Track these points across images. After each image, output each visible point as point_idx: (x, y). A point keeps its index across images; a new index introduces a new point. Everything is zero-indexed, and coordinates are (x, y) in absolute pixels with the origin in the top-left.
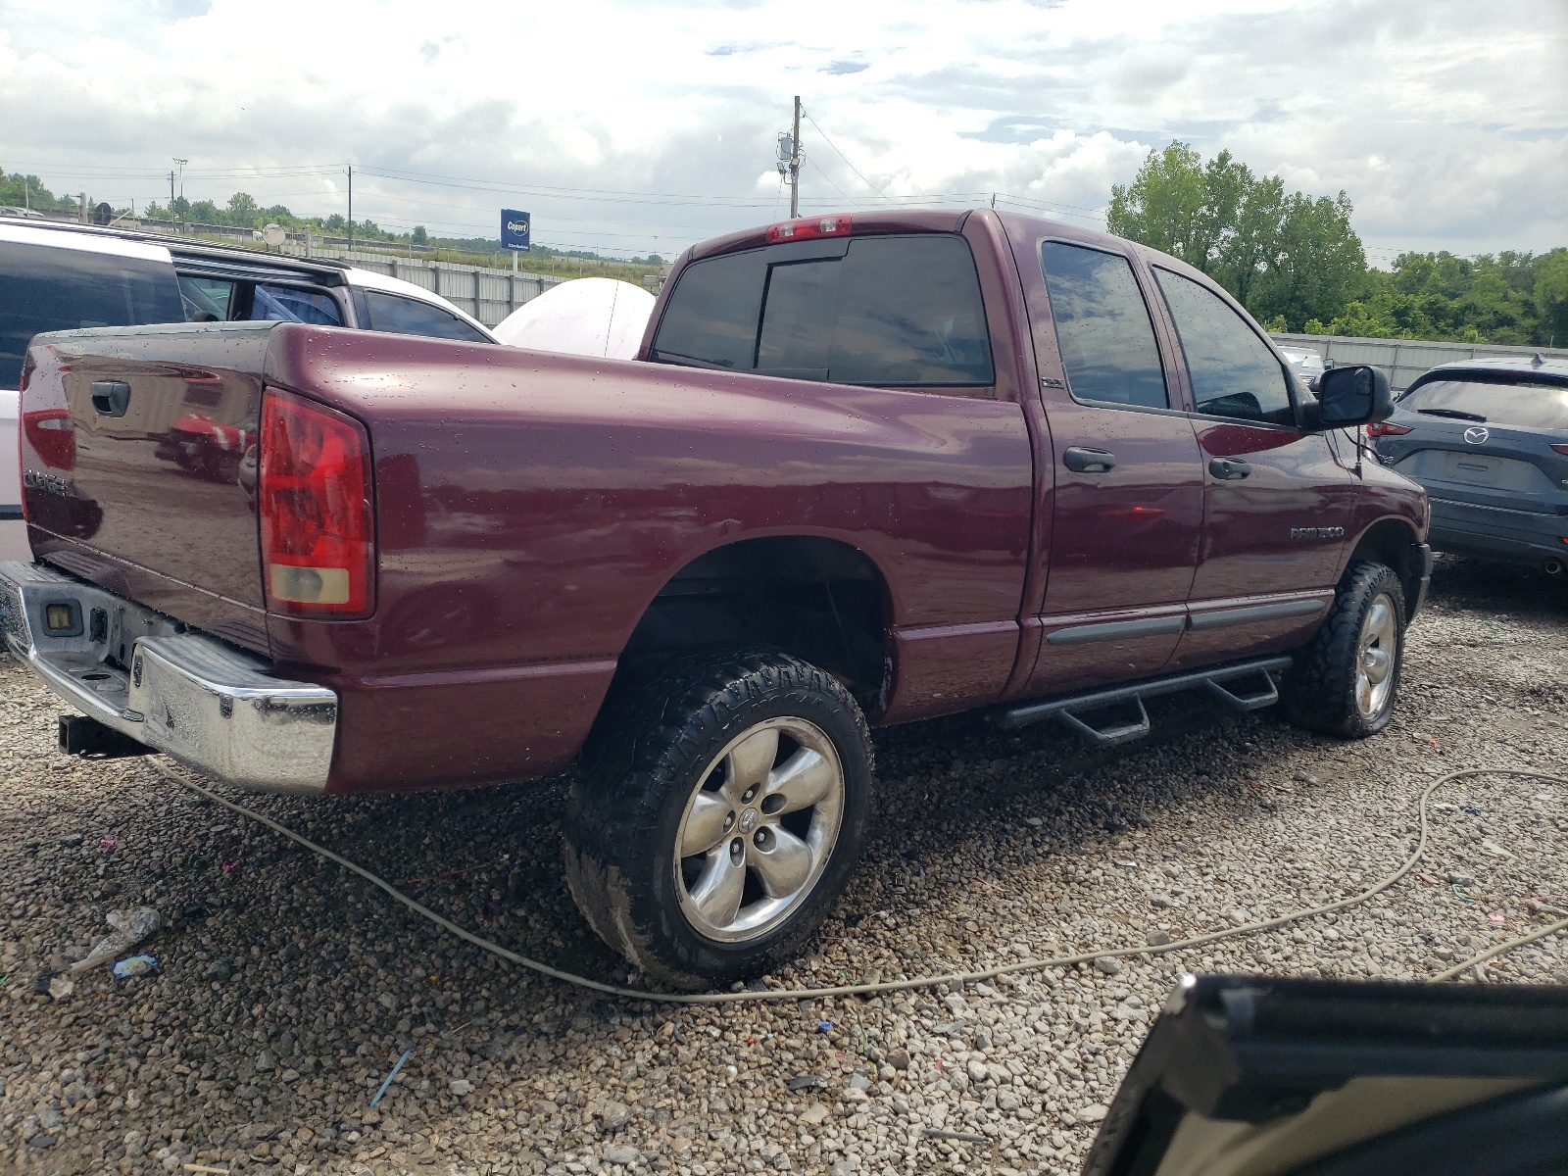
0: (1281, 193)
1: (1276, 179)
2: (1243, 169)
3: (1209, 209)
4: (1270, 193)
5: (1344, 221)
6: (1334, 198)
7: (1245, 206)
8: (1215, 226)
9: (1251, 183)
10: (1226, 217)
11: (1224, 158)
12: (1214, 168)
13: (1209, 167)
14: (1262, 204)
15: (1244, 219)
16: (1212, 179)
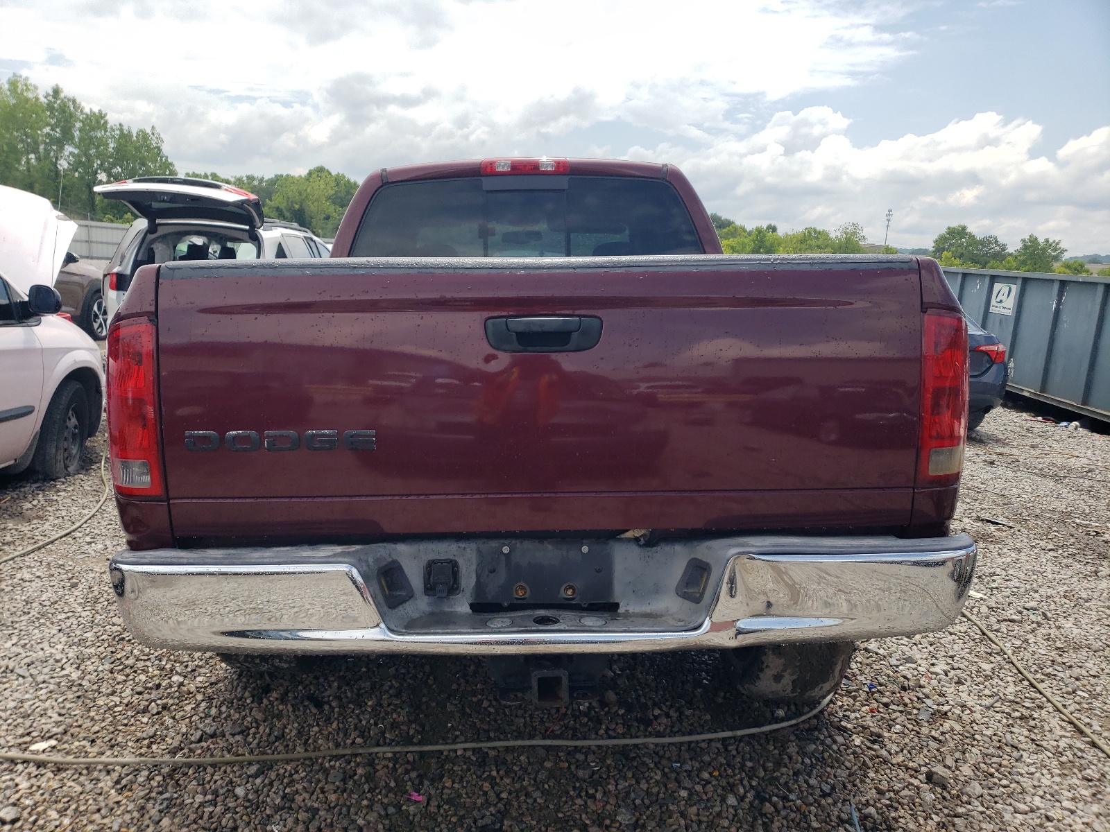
0: (106, 122)
1: (100, 112)
2: (74, 101)
3: (52, 129)
4: (98, 122)
5: (159, 149)
6: (149, 131)
7: (81, 130)
8: (60, 143)
9: (82, 111)
10: (67, 136)
11: (56, 92)
12: (50, 98)
13: (46, 97)
14: (93, 129)
15: (81, 140)
16: (50, 107)
